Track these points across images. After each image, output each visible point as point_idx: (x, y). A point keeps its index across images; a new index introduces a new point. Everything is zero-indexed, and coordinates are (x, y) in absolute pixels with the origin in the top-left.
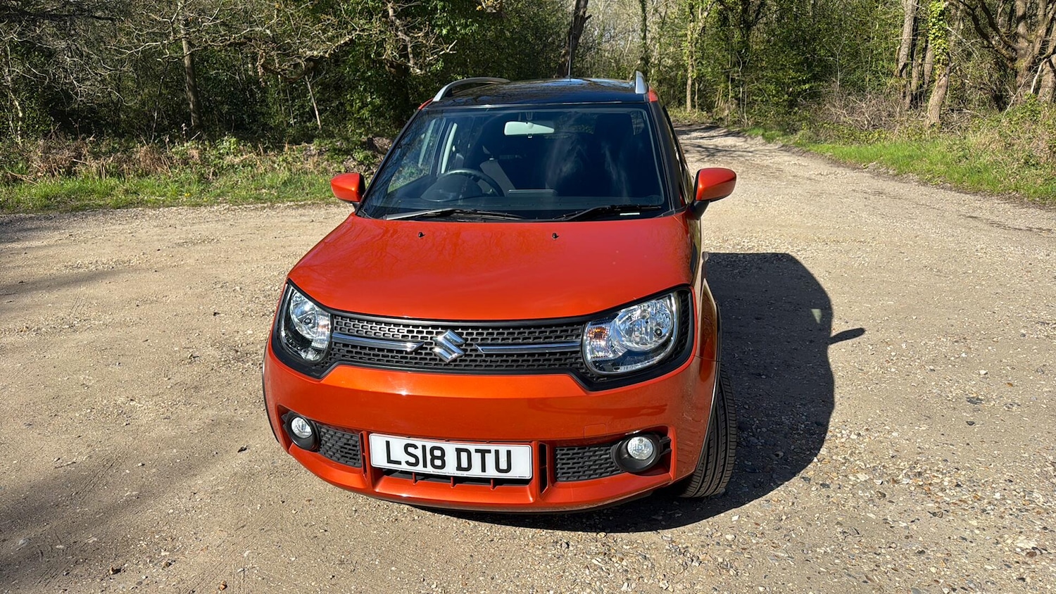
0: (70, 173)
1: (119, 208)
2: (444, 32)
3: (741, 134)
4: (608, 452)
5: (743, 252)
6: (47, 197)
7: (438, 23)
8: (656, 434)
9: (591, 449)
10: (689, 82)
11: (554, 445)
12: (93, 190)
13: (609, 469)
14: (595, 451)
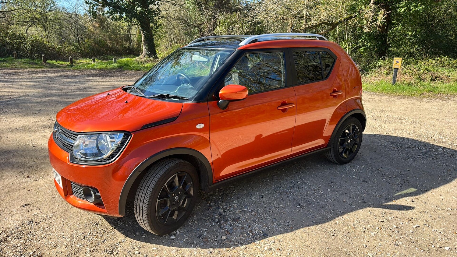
8: (95, 190)
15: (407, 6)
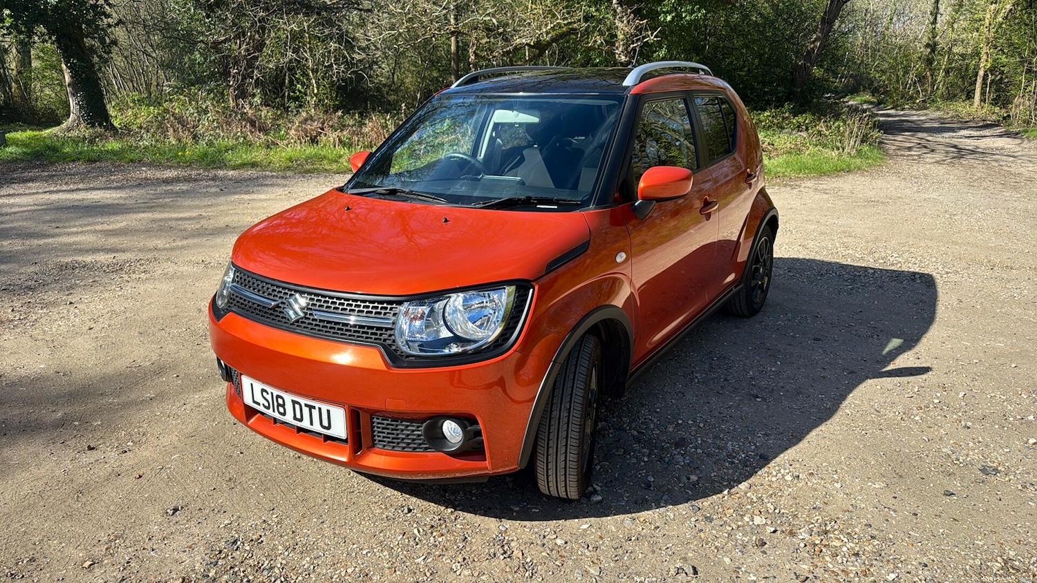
0: (314, 141)
1: (339, 173)
2: (669, 18)
3: (1020, 135)
4: (420, 429)
5: (881, 268)
6: (290, 160)
7: (664, 10)
8: (465, 420)
9: (404, 423)
10: (981, 73)
11: (373, 413)
12: (325, 157)
13: (422, 446)
14: (407, 426)
15: (676, 9)
